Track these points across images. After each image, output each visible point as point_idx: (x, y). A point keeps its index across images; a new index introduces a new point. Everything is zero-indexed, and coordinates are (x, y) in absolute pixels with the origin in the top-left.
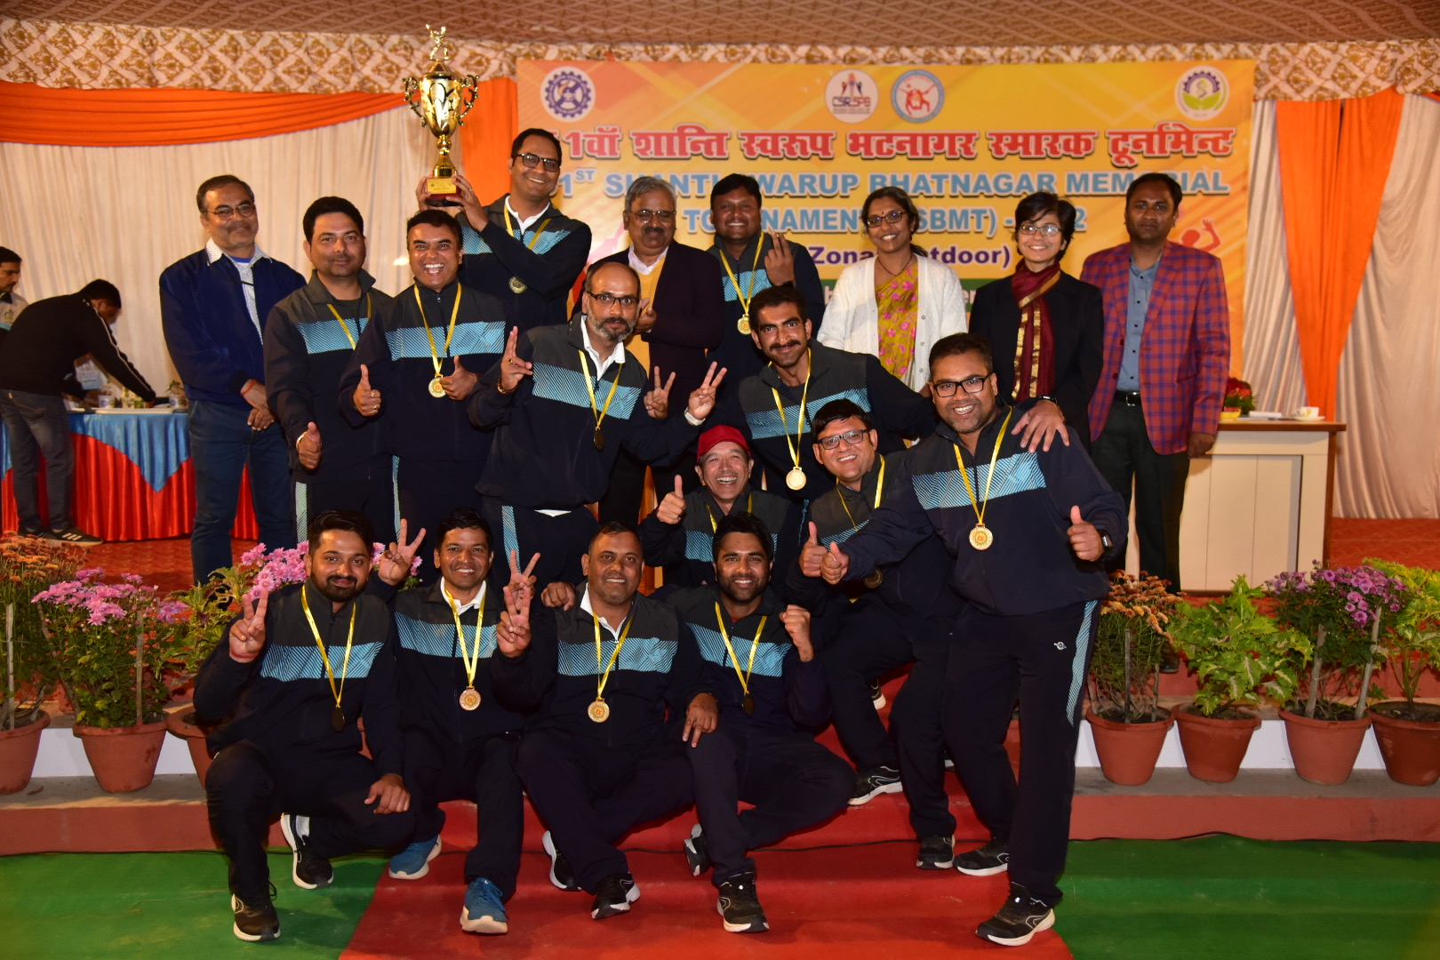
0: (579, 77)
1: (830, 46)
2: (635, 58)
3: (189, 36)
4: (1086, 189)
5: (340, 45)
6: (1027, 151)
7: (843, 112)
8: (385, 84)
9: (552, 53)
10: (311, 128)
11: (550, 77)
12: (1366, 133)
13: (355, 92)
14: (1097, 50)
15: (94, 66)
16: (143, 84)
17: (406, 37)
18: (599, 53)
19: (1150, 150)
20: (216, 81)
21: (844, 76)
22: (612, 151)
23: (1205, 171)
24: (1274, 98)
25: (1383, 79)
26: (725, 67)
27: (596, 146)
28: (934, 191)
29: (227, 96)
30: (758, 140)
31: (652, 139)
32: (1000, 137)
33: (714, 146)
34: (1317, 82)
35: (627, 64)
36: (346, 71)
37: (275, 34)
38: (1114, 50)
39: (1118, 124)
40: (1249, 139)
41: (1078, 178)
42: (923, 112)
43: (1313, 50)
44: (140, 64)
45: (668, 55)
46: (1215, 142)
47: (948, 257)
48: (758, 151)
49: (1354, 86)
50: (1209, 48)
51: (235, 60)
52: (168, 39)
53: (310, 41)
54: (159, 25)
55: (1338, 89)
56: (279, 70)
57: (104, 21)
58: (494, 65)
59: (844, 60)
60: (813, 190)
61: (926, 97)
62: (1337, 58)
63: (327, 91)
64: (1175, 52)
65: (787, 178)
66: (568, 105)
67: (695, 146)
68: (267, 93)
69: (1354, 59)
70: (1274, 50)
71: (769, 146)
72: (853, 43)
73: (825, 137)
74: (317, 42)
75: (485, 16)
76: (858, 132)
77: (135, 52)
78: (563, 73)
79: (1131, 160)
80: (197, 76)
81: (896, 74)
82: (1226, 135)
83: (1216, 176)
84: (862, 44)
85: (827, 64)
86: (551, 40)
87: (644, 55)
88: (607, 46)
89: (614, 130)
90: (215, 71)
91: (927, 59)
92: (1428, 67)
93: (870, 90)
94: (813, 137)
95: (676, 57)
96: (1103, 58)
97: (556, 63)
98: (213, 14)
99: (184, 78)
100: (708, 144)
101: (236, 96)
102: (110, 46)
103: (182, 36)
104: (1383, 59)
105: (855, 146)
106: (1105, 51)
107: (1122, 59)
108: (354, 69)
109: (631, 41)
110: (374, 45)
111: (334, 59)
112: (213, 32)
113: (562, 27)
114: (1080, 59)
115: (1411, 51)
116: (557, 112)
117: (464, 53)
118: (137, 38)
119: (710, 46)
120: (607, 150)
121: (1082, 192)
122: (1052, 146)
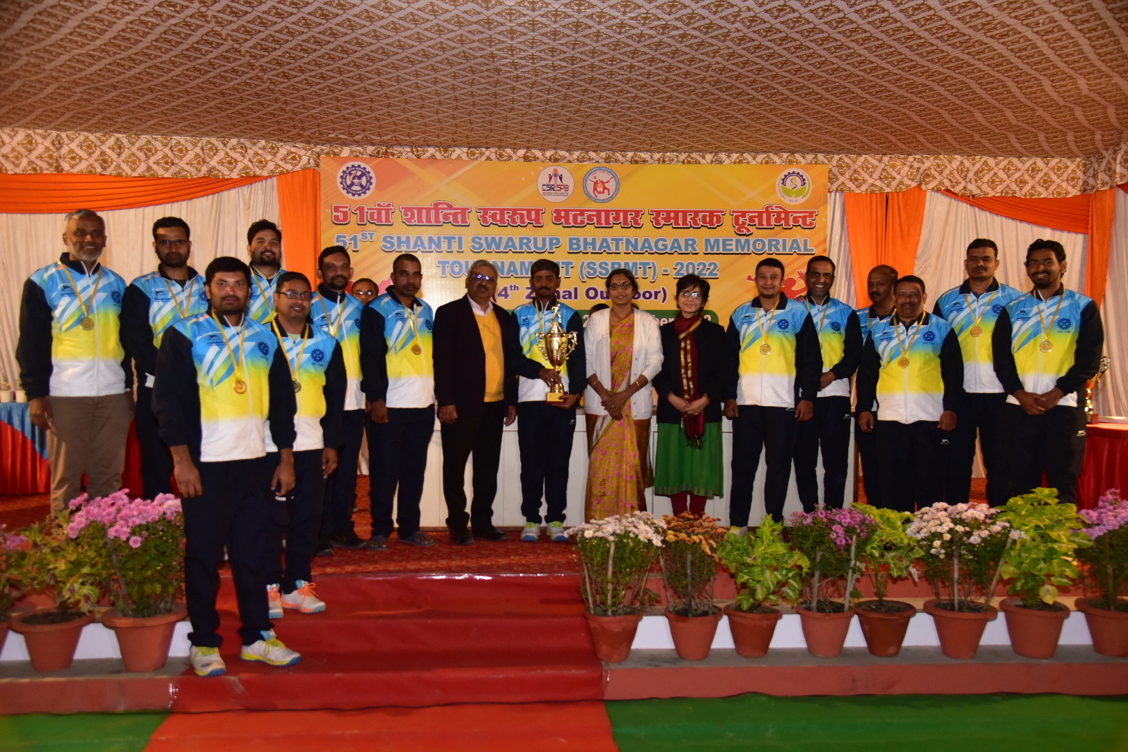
0: (364, 168)
1: (540, 150)
2: (404, 156)
3: (87, 138)
4: (718, 249)
6: (676, 223)
7: (549, 194)
8: (226, 172)
9: (346, 152)
10: (174, 202)
11: (344, 168)
12: (903, 215)
13: (204, 177)
14: (723, 156)
15: (17, 158)
16: (52, 170)
17: (242, 140)
18: (378, 153)
19: (761, 223)
20: (105, 169)
21: (550, 171)
22: (387, 219)
23: (798, 238)
24: (842, 191)
25: (912, 180)
26: (466, 163)
27: (376, 216)
28: (613, 250)
29: (112, 179)
30: (490, 213)
31: (415, 211)
32: (658, 213)
33: (459, 216)
34: (870, 181)
35: (399, 160)
36: (199, 163)
37: (149, 137)
38: (735, 156)
39: (739, 206)
40: (827, 218)
41: (712, 242)
42: (605, 196)
43: (866, 160)
44: (51, 157)
45: (428, 155)
46: (804, 218)
48: (491, 221)
49: (894, 184)
50: (798, 156)
51: (119, 154)
52: (72, 140)
53: (174, 142)
54: (65, 130)
55: (884, 186)
56: (151, 162)
57: (25, 127)
58: (305, 160)
59: (550, 159)
60: (529, 248)
61: (606, 185)
62: (882, 166)
63: (185, 177)
64: (776, 158)
65: (510, 239)
66: (354, 188)
67: (446, 217)
68: (142, 177)
69: (893, 167)
70: (841, 159)
71: (498, 218)
72: (555, 148)
73: (537, 211)
74: (179, 143)
75: (294, 127)
76: (561, 209)
77: (47, 149)
78: (353, 166)
79: (748, 230)
81: (584, 171)
82: (811, 214)
83: (805, 241)
84: (562, 149)
85: (538, 162)
86: (344, 143)
87: (410, 154)
88: (384, 148)
89: (389, 205)
90: (105, 162)
92: (941, 173)
93: (568, 180)
94: (529, 211)
95: (433, 156)
96: (727, 162)
97: (348, 159)
98: (103, 123)
99: (82, 166)
100: (455, 215)
101: (120, 179)
102: (30, 144)
103: (82, 138)
104: (911, 167)
105: (558, 218)
106: (729, 157)
107: (740, 162)
108: (204, 162)
109: (401, 145)
110: (219, 144)
111: (191, 155)
112: (104, 136)
113: (350, 135)
114: (712, 162)
115: (929, 162)
116: (348, 192)
117: (283, 152)
118: (49, 139)
119: (456, 149)
120: (383, 219)
121: (715, 251)
122: (694, 220)
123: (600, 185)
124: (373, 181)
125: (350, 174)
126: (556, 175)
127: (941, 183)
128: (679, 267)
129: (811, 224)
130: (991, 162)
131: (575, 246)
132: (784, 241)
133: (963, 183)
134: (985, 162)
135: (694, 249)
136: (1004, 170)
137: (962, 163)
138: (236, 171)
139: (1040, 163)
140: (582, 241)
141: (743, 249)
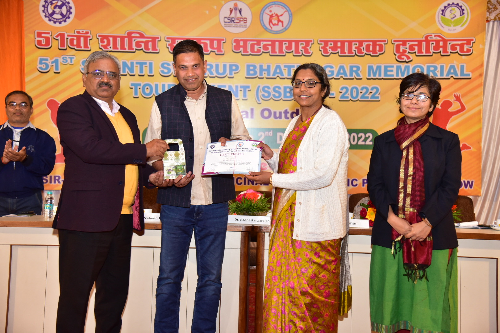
4: (380, 75)
6: (343, 51)
7: (230, 26)
19: (420, 51)
21: (231, 5)
22: (86, 45)
23: (455, 64)
27: (75, 43)
28: (286, 75)
31: (111, 39)
32: (326, 42)
33: (150, 44)
39: (400, 35)
41: (375, 68)
46: (462, 46)
61: (281, 18)
66: (55, 16)
67: (138, 44)
73: (219, 41)
76: (240, 39)
79: (408, 58)
81: (263, 4)
82: (468, 42)
83: (462, 67)
89: (87, 33)
93: (246, 13)
94: (212, 41)
100: (146, 43)
105: (237, 47)
116: (50, 20)
120: (82, 44)
121: (377, 77)
122: (358, 48)
123: (275, 17)
124: (73, 10)
125: (52, 4)
126: (236, 9)
128: (344, 91)
131: (252, 72)
132: (442, 67)
135: (358, 75)
140: (258, 67)
141: (403, 75)
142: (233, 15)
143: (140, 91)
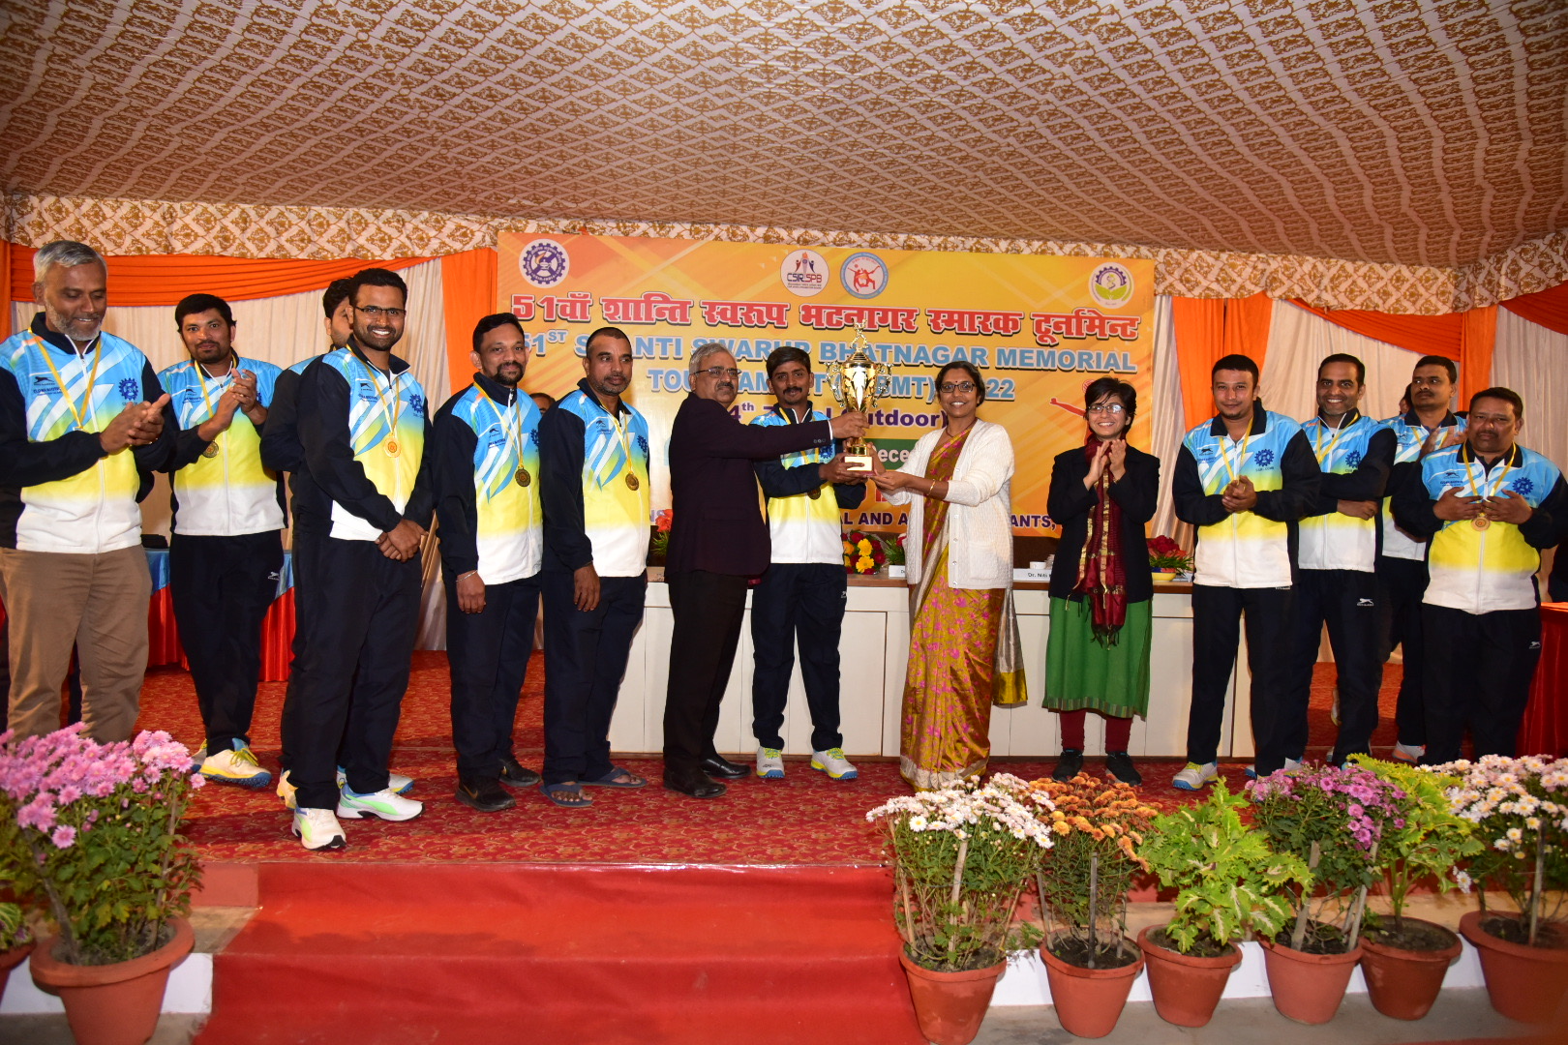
0: (555, 248)
1: (786, 228)
2: (608, 233)
3: (206, 209)
4: (1014, 363)
5: (339, 218)
6: (961, 327)
7: (796, 287)
8: (377, 252)
9: (532, 227)
10: (309, 291)
11: (529, 247)
12: (1245, 329)
14: (1021, 243)
16: (160, 251)
17: (399, 212)
18: (574, 228)
19: (1069, 331)
20: (225, 248)
21: (798, 255)
22: (583, 315)
23: (1116, 351)
24: (1170, 294)
25: (1256, 285)
26: (688, 243)
27: (568, 311)
29: (234, 262)
30: (719, 308)
31: (620, 305)
32: (938, 314)
33: (678, 311)
34: (1205, 283)
35: (600, 238)
36: (343, 241)
37: (282, 208)
38: (1036, 244)
39: (1041, 308)
40: (1151, 327)
41: (1007, 353)
42: (869, 289)
43: (1200, 257)
44: (160, 234)
45: (638, 232)
46: (1124, 327)
47: (892, 420)
48: (719, 319)
49: (1234, 288)
50: (1115, 247)
51: (244, 230)
52: (187, 212)
53: (312, 214)
54: (179, 200)
55: (1222, 290)
56: (283, 240)
57: (132, 196)
58: (478, 236)
59: (798, 241)
61: (871, 276)
62: (1220, 265)
63: (325, 257)
64: (1088, 250)
65: (744, 343)
66: (541, 273)
67: (660, 312)
68: (270, 259)
69: (1233, 266)
70: (1168, 254)
71: (729, 315)
72: (806, 226)
73: (780, 308)
74: (319, 215)
75: (463, 187)
76: (811, 305)
77: (157, 224)
78: (541, 245)
79: (1053, 340)
80: (209, 244)
81: (845, 255)
82: (1132, 322)
83: (1125, 356)
84: (814, 227)
85: (782, 244)
86: (530, 216)
87: (616, 231)
88: (582, 223)
89: (586, 296)
90: (225, 239)
91: (873, 244)
92: (1289, 277)
93: (821, 268)
94: (769, 308)
95: (645, 233)
96: (1027, 251)
97: (535, 236)
98: (221, 187)
99: (197, 246)
100: (672, 311)
101: (242, 262)
102: (136, 218)
103: (199, 210)
104: (1255, 268)
105: (807, 317)
106: (1029, 245)
107: (1043, 252)
108: (349, 238)
109: (603, 218)
110: (369, 217)
111: (333, 230)
112: (226, 206)
113: (537, 200)
114: (1007, 251)
115: (1276, 263)
116: (533, 279)
117: (450, 226)
118: (160, 212)
119: (676, 225)
120: (578, 314)
121: (1010, 365)
122: (983, 324)
123: (863, 275)
124: (566, 264)
125: (537, 255)
126: (805, 262)
127: (1291, 290)
129: (1133, 334)
130: (1349, 267)
131: (828, 355)
132: (1099, 356)
133: (1316, 292)
134: (1342, 266)
135: (983, 362)
136: (1364, 277)
137: (1314, 267)
138: (390, 251)
139: (1405, 272)
140: (838, 347)
141: (1046, 364)
142: (801, 270)
143: (661, 382)
